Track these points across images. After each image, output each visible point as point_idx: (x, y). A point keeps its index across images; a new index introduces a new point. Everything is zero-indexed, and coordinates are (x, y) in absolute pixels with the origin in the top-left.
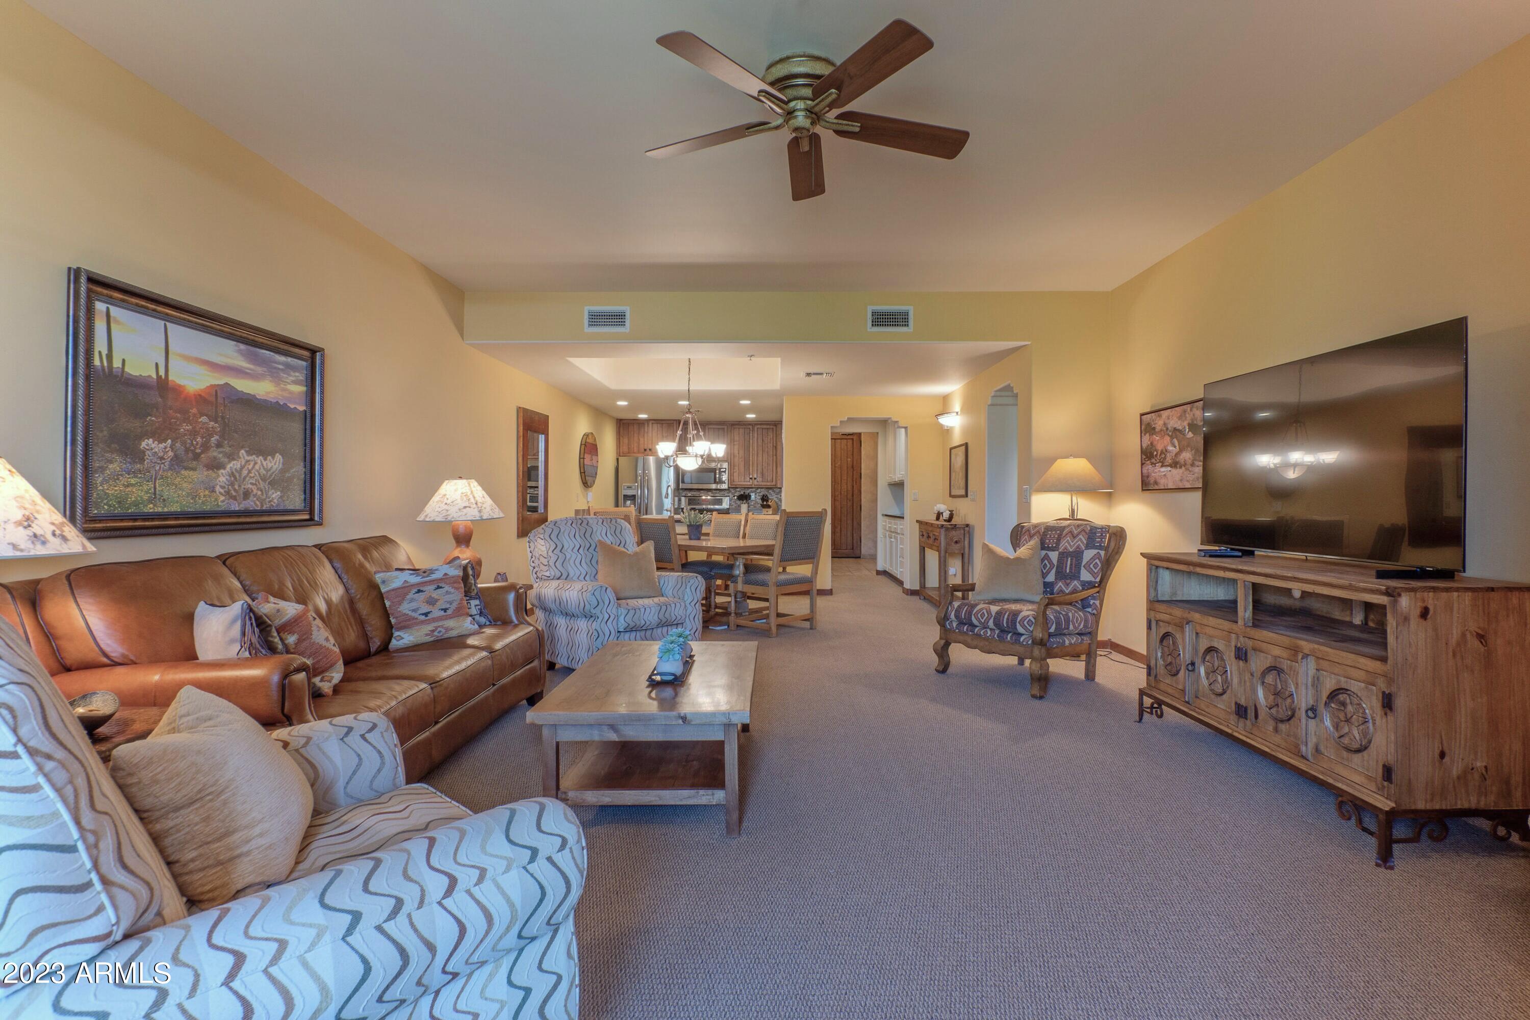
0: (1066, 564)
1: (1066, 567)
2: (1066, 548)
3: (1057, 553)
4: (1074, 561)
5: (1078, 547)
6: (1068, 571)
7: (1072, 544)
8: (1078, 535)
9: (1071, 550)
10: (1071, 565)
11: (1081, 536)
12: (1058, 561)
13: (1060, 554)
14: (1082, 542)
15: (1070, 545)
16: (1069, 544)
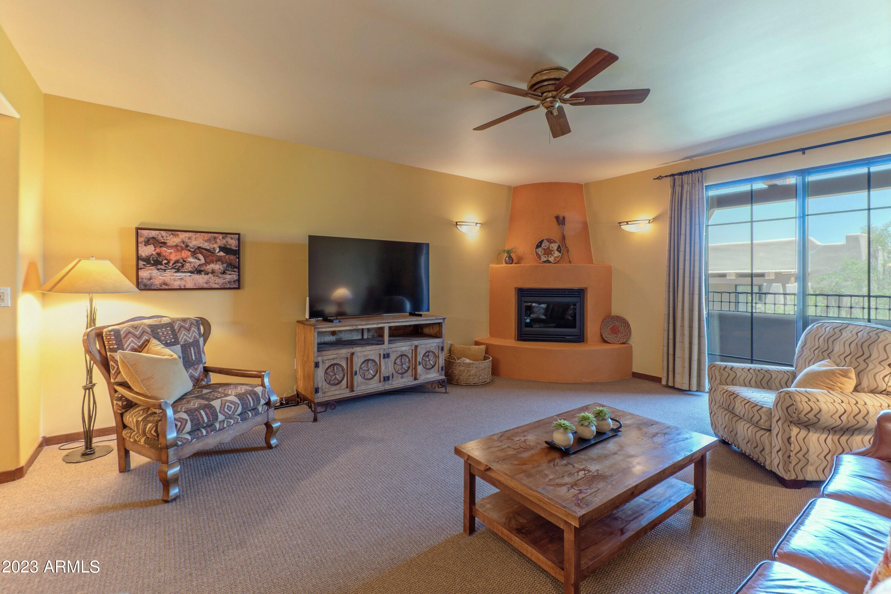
0: (191, 353)
1: (191, 355)
2: (186, 340)
3: (179, 346)
4: (196, 349)
5: (195, 337)
6: (194, 358)
7: (190, 336)
8: (190, 328)
9: (191, 341)
10: (195, 353)
11: (193, 329)
12: (182, 353)
13: (182, 346)
14: (196, 333)
15: (189, 337)
16: (187, 336)
